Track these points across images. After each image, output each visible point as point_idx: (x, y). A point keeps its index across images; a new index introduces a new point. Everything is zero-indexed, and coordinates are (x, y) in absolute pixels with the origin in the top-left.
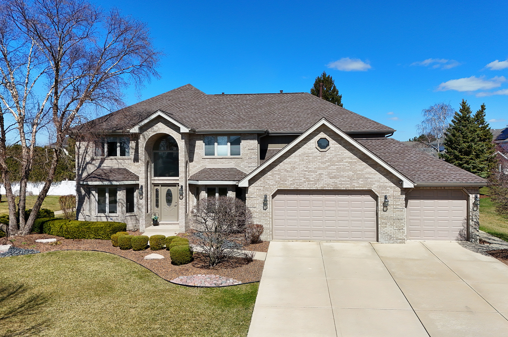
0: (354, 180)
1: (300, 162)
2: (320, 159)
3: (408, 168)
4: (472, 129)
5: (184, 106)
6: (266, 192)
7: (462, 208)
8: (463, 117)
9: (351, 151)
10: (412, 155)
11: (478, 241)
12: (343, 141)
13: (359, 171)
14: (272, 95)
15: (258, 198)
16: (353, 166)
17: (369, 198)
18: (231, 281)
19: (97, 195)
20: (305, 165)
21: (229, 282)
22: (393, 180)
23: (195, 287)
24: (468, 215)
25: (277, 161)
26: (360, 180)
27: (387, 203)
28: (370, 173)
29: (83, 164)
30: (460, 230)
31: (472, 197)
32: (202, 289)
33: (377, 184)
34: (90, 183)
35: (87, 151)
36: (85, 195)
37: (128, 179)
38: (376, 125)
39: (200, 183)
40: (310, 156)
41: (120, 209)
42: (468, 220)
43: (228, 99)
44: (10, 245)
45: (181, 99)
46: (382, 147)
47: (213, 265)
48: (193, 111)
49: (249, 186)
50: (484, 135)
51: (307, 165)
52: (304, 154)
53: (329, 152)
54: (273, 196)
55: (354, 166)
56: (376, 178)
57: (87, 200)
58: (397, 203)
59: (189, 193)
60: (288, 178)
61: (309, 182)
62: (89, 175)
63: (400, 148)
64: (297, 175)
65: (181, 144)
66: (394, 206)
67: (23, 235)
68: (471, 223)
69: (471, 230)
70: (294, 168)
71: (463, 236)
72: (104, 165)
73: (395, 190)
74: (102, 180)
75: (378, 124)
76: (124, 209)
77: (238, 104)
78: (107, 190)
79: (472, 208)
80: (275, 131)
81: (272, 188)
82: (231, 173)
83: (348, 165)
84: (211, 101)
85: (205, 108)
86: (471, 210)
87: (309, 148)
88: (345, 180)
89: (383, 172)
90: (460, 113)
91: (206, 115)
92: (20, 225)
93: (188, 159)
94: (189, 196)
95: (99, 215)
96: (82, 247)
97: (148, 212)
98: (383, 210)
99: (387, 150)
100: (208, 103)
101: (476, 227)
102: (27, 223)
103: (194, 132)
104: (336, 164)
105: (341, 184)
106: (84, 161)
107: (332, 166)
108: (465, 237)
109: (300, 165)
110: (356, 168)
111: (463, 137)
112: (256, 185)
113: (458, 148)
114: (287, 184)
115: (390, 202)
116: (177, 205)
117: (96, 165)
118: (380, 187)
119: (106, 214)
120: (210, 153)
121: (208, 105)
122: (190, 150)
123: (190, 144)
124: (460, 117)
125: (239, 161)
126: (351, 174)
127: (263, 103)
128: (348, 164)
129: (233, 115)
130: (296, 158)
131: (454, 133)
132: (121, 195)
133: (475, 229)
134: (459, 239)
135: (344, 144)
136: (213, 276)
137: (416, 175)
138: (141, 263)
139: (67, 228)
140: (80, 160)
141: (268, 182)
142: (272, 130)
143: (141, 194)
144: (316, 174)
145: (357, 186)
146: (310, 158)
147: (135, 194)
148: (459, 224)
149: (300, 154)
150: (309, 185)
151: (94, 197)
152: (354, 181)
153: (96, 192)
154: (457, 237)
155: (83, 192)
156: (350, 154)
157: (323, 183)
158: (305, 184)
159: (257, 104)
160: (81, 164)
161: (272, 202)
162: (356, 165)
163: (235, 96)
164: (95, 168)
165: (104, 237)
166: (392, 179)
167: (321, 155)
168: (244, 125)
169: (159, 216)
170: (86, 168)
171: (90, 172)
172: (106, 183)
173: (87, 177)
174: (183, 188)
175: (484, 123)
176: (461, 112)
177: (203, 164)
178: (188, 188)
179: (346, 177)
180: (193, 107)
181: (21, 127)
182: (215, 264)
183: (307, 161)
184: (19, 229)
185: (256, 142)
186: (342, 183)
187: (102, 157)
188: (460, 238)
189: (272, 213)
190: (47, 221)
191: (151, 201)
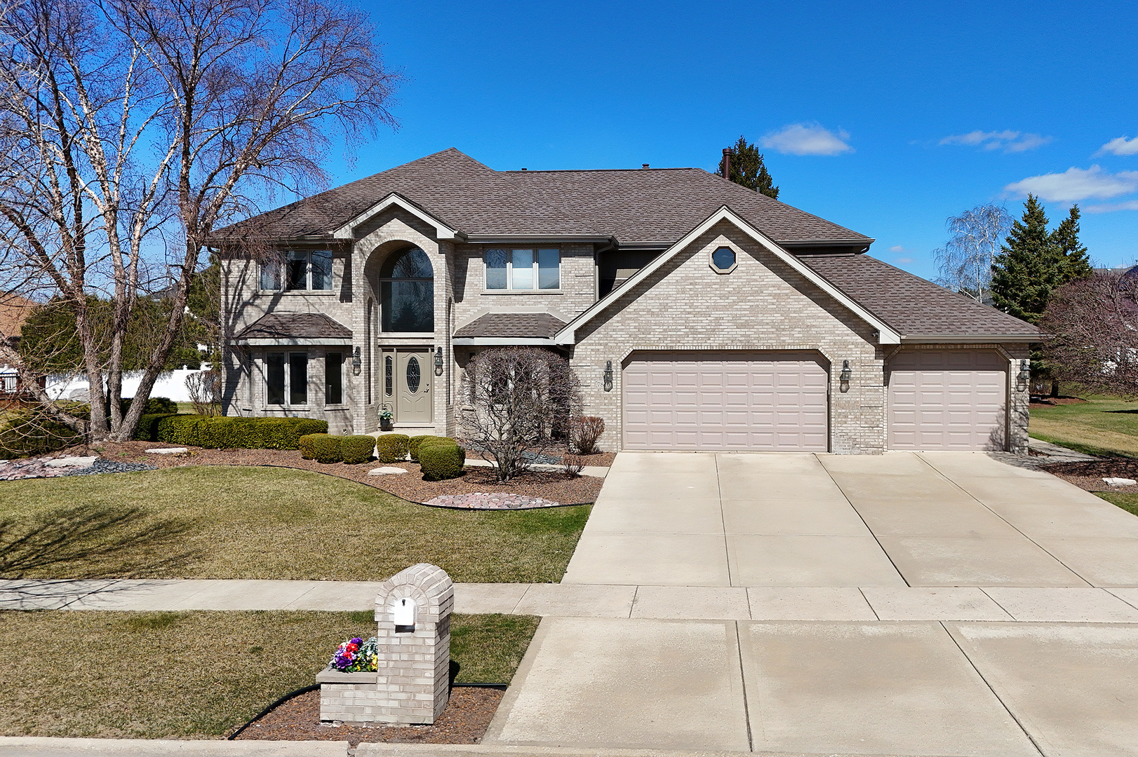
0: (784, 330)
1: (678, 296)
2: (716, 289)
3: (892, 309)
4: (1048, 257)
5: (443, 190)
6: (610, 356)
7: (996, 386)
8: (1030, 231)
9: (779, 274)
10: (901, 285)
11: (1025, 451)
12: (763, 253)
13: (795, 312)
14: (625, 173)
15: (593, 367)
16: (782, 303)
17: (813, 366)
18: (539, 502)
19: (265, 368)
20: (688, 301)
21: (534, 503)
22: (860, 329)
23: (470, 509)
24: (1008, 401)
25: (633, 293)
26: (796, 329)
27: (847, 376)
28: (815, 317)
29: (237, 305)
30: (991, 430)
31: (1015, 363)
32: (483, 512)
33: (829, 338)
34: (252, 342)
35: (244, 278)
36: (240, 369)
37: (330, 335)
38: (834, 230)
39: (477, 341)
40: (699, 284)
41: (314, 395)
42: (1007, 410)
43: (535, 180)
44: (96, 457)
45: (438, 178)
46: (845, 271)
47: (504, 479)
48: (462, 199)
49: (576, 343)
50: (1075, 272)
51: (692, 301)
52: (687, 278)
53: (735, 275)
54: (625, 364)
55: (784, 303)
56: (827, 326)
57: (244, 379)
58: (867, 376)
59: (454, 365)
60: (653, 327)
61: (695, 336)
62: (248, 328)
63: (879, 273)
64: (672, 322)
65: (439, 264)
66: (862, 382)
67: (118, 441)
68: (1013, 416)
69: (1014, 429)
70: (666, 307)
71: (998, 443)
72: (279, 307)
73: (864, 349)
74: (276, 336)
75: (838, 227)
76: (322, 395)
77: (556, 190)
78: (287, 357)
79: (1014, 386)
80: (629, 241)
81: (622, 347)
82: (539, 322)
83: (773, 301)
84: (498, 181)
85: (486, 194)
86: (1012, 390)
87: (696, 266)
88: (766, 330)
89: (840, 314)
90: (1024, 224)
91: (488, 207)
92: (112, 423)
93: (451, 295)
94: (454, 370)
95: (271, 407)
96: (241, 460)
97: (370, 403)
98: (841, 389)
99: (853, 276)
100: (492, 185)
101: (1023, 423)
102: (127, 416)
103: (465, 239)
104: (749, 298)
105: (759, 339)
106: (239, 300)
107: (740, 302)
108: (1001, 444)
109: (679, 301)
110: (788, 306)
111: (1030, 274)
112: (590, 342)
113: (1019, 296)
114: (652, 339)
115: (855, 373)
116: (430, 390)
117: (263, 307)
118: (835, 344)
119: (285, 406)
120: (497, 284)
121: (492, 189)
122: (456, 278)
123: (455, 266)
124: (1024, 232)
125: (556, 299)
126: (779, 318)
127: (608, 189)
128: (771, 298)
129: (544, 207)
130: (670, 287)
131: (1011, 264)
132: (315, 368)
133: (1020, 426)
134: (989, 449)
135: (765, 259)
136: (504, 495)
137: (908, 321)
138: (363, 481)
139: (208, 426)
140: (230, 297)
141: (614, 336)
142: (625, 239)
143: (357, 365)
144: (709, 318)
145: (789, 343)
146: (697, 287)
147: (344, 367)
148: (990, 420)
149: (677, 278)
150: (695, 341)
151: (258, 372)
152: (783, 333)
153: (264, 362)
154: (986, 444)
155: (236, 363)
156: (776, 280)
157: (723, 337)
158: (688, 339)
159: (595, 190)
160: (232, 305)
161: (621, 374)
162: (789, 300)
163: (550, 174)
164: (259, 314)
165: (283, 445)
166: (857, 329)
167: (719, 281)
168: (566, 226)
169: (392, 411)
170: (242, 314)
171: (250, 322)
172: (284, 342)
173: (244, 332)
174: (443, 351)
175: (1076, 246)
176: (1026, 221)
177: (483, 306)
178: (451, 353)
179: (767, 324)
180: (461, 193)
181: (113, 225)
182: (508, 477)
183: (691, 293)
184: (110, 430)
185: (591, 261)
186: (761, 336)
187: (275, 291)
188: (992, 446)
189: (622, 397)
190: (164, 417)
191: (376, 381)
